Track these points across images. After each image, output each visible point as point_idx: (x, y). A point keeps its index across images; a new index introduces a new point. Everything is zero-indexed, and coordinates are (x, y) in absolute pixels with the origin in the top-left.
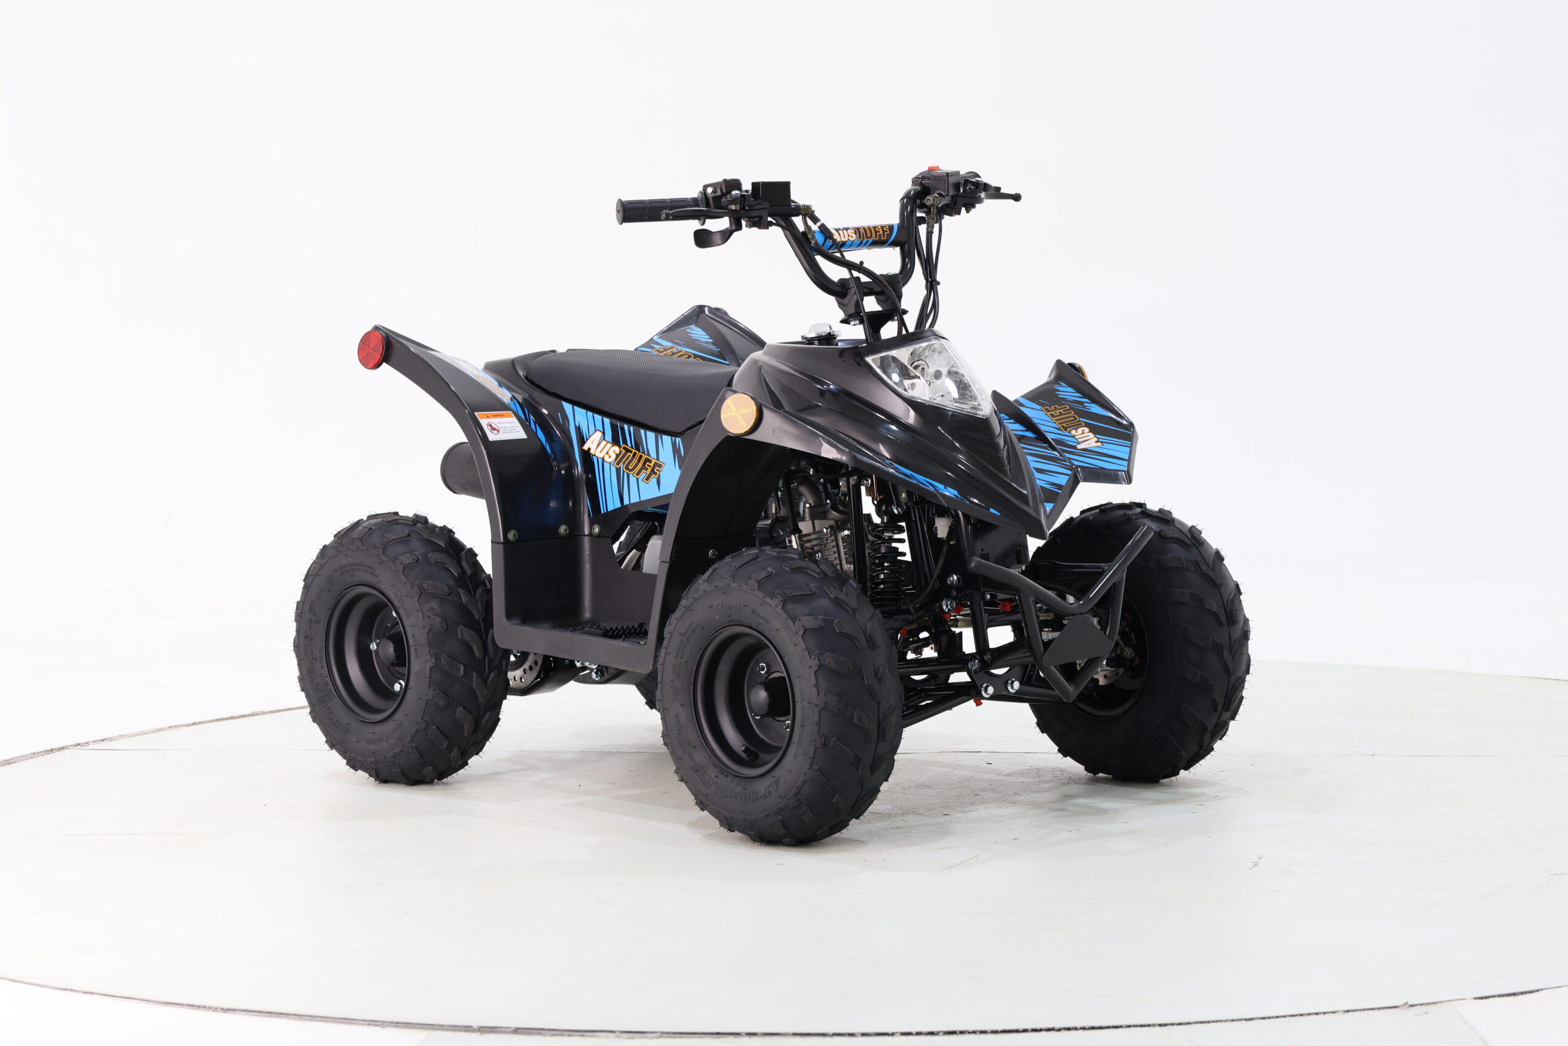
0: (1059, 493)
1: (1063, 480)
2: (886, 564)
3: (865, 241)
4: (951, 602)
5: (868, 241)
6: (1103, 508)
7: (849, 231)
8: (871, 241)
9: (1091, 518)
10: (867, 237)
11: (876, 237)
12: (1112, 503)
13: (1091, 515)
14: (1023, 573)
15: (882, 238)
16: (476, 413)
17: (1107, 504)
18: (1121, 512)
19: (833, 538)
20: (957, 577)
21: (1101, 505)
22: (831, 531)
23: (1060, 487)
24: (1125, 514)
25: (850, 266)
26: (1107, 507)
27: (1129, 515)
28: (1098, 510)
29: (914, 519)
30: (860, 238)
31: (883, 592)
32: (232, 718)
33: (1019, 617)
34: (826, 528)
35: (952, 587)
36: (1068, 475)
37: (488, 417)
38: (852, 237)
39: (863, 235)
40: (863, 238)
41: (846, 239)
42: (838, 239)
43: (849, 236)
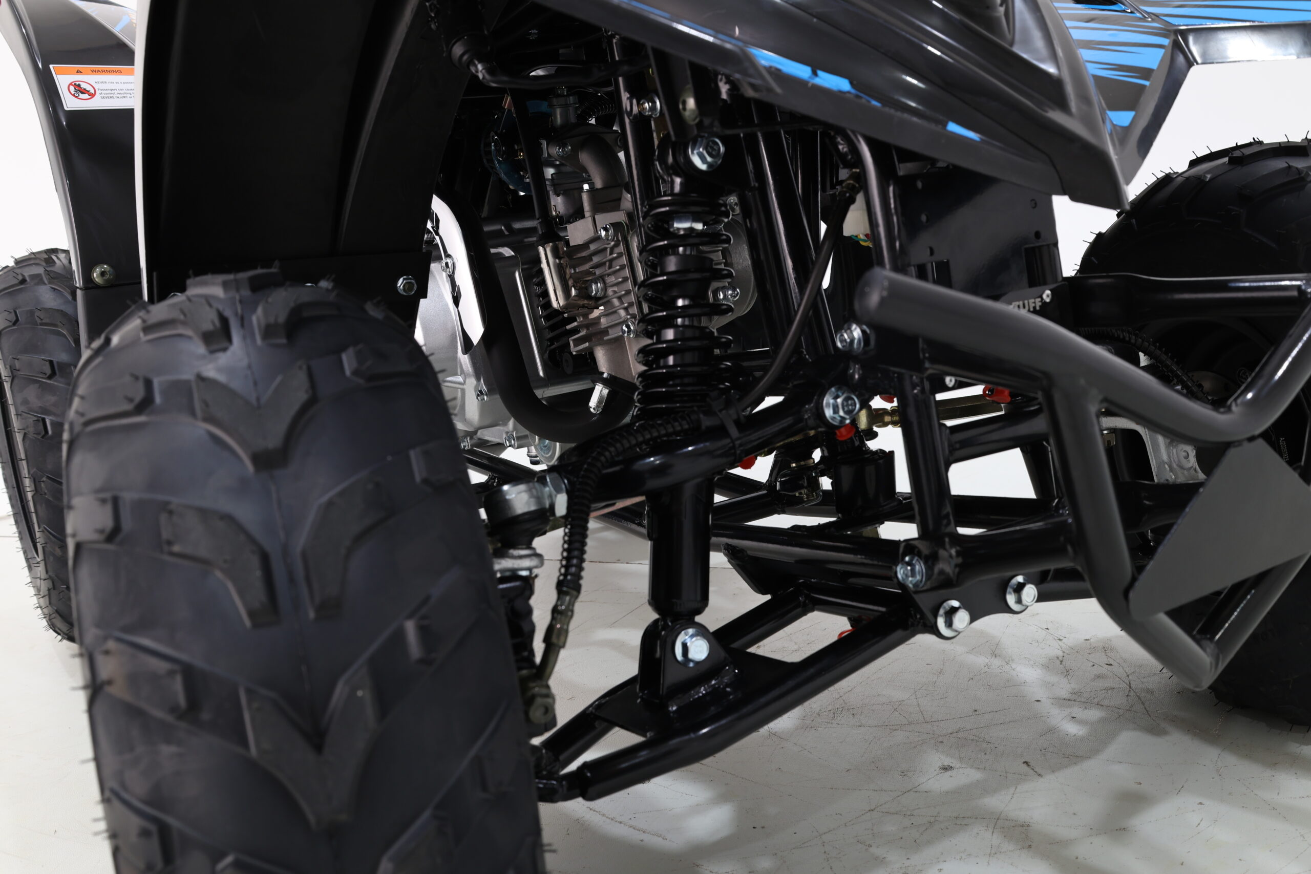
0: (1144, 86)
1: (1152, 59)
2: (680, 303)
4: (847, 399)
6: (1237, 154)
9: (1209, 176)
12: (1261, 143)
13: (1208, 172)
14: (1044, 311)
16: (51, 66)
17: (1250, 145)
18: (1280, 164)
19: (621, 248)
20: (863, 332)
21: (1238, 147)
22: (616, 234)
23: (1146, 73)
24: (1290, 167)
26: (1247, 151)
27: (1299, 171)
28: (1226, 159)
29: (754, 183)
31: (671, 374)
33: (1039, 425)
34: (606, 229)
35: (847, 355)
36: (1160, 46)
37: (79, 72)
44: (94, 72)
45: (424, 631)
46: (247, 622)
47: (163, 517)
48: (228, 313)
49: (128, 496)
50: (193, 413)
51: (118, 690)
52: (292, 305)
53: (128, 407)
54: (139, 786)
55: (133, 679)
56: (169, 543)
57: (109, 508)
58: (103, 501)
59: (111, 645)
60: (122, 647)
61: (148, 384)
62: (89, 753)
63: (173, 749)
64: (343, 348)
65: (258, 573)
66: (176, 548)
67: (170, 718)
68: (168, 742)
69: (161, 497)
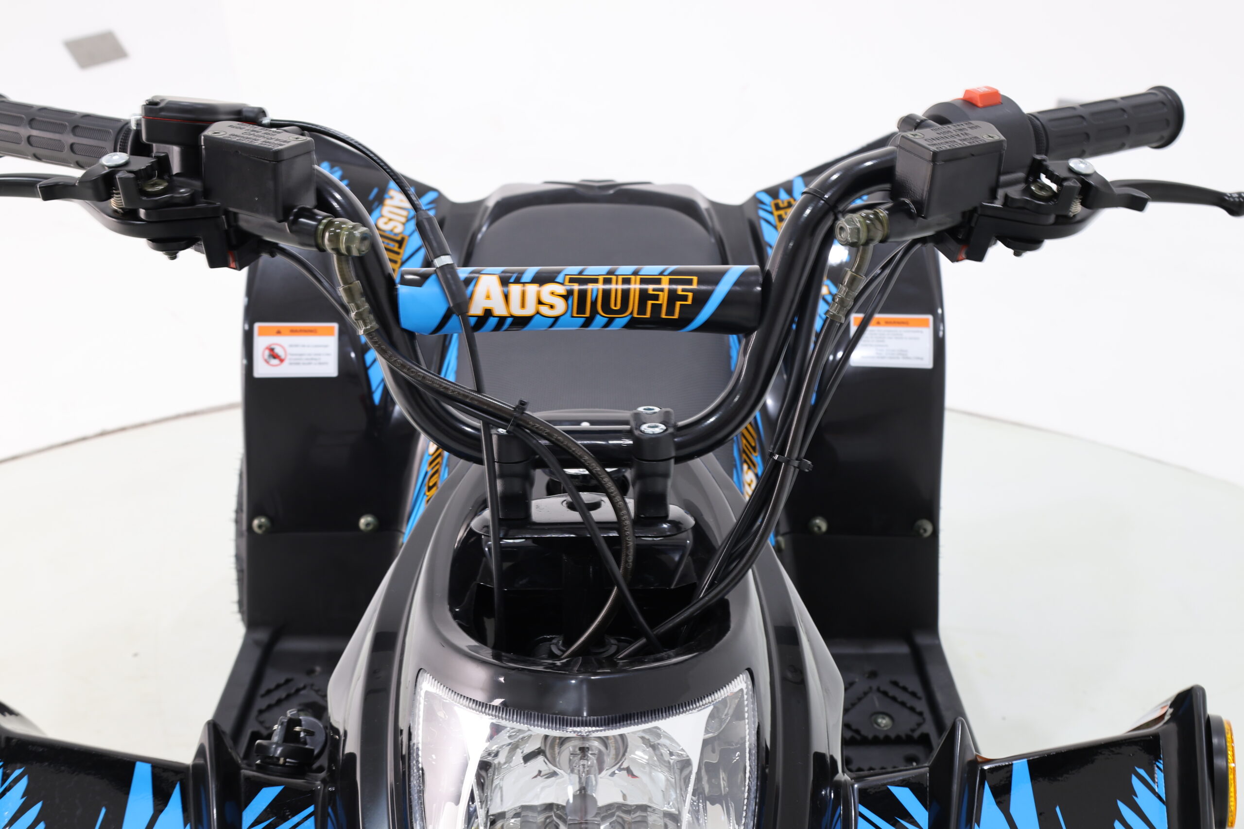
7: (548, 290)
16: (256, 325)
30: (581, 311)
37: (279, 333)
38: (552, 307)
39: (594, 304)
40: (594, 312)
41: (529, 311)
42: (500, 310)
43: (540, 302)
44: (294, 332)
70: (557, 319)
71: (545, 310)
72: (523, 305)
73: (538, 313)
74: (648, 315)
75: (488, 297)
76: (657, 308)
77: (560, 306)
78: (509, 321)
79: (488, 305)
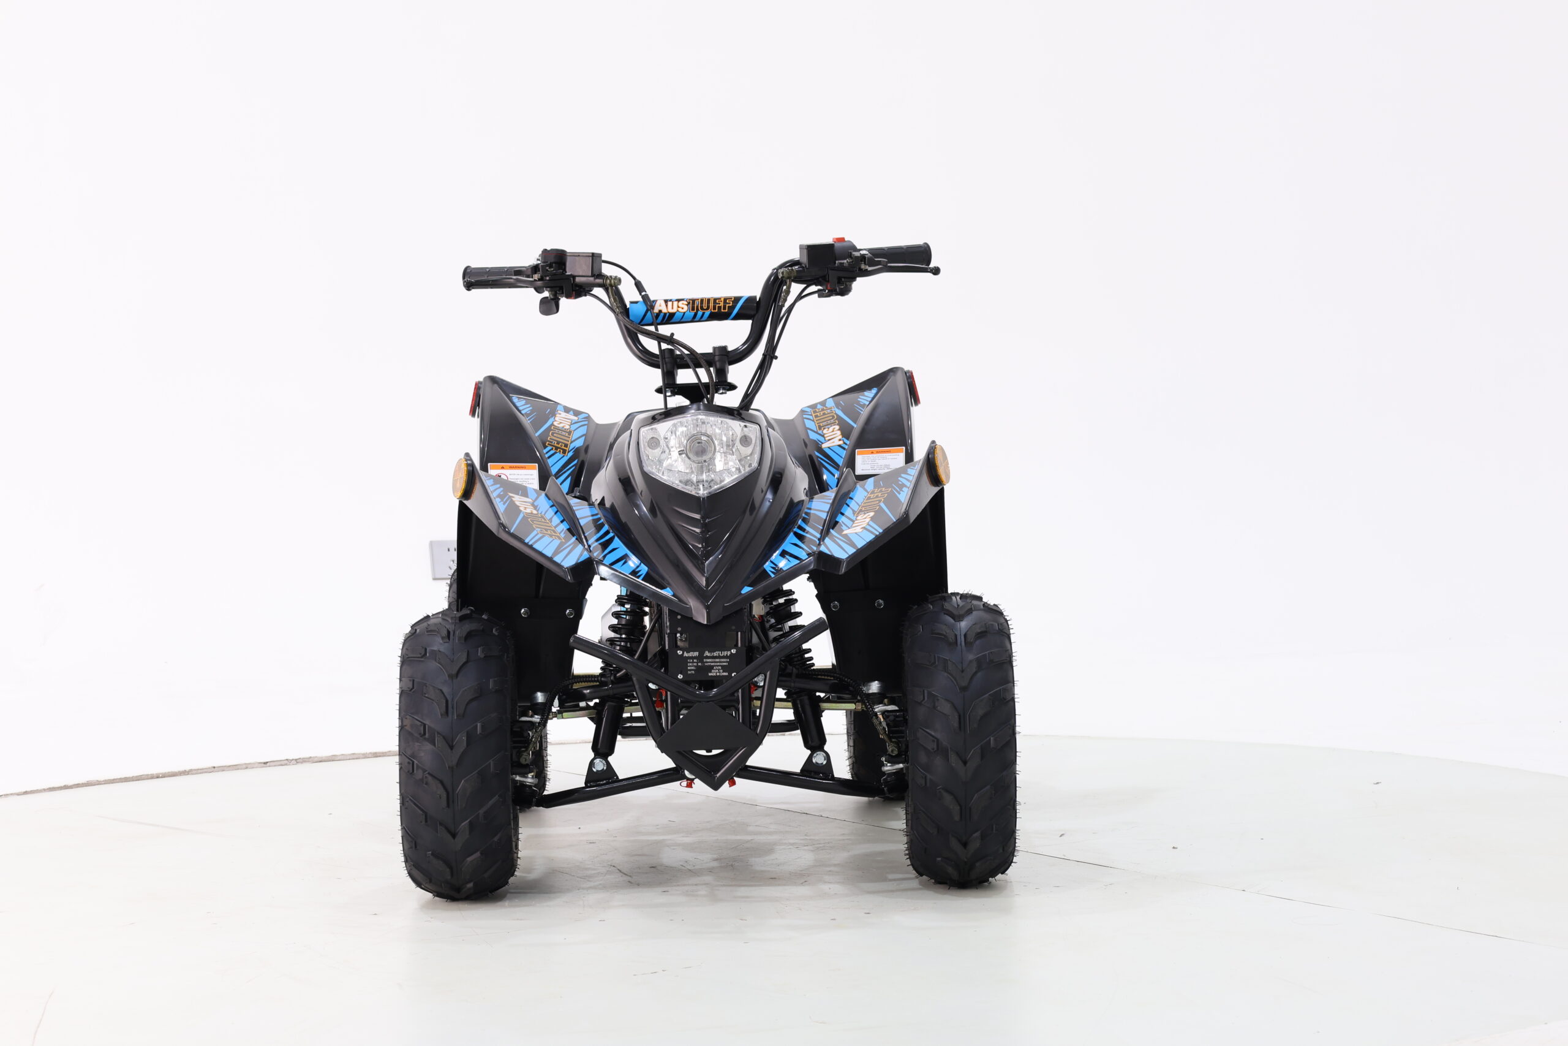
3: (700, 313)
5: (703, 314)
7: (681, 302)
8: (707, 313)
10: (702, 308)
11: (714, 308)
15: (722, 310)
25: (660, 338)
30: (693, 309)
32: (66, 787)
37: (503, 468)
38: (683, 308)
39: (697, 307)
40: (698, 310)
41: (674, 310)
42: (664, 310)
43: (678, 307)
44: (511, 468)
45: (482, 727)
46: (440, 717)
47: (425, 687)
48: (450, 630)
49: (416, 680)
50: (436, 661)
51: (408, 728)
52: (468, 630)
53: (420, 656)
54: (409, 753)
55: (412, 726)
56: (425, 694)
57: (411, 683)
58: (410, 680)
59: (408, 717)
60: (410, 718)
61: (426, 649)
62: (398, 744)
63: (419, 744)
64: (480, 647)
65: (445, 705)
66: (426, 696)
67: (419, 736)
68: (417, 742)
69: (425, 682)
70: (684, 313)
71: (680, 310)
72: (672, 308)
73: (678, 311)
74: (717, 311)
75: (660, 306)
76: (720, 308)
77: (686, 308)
78: (668, 314)
79: (660, 308)
